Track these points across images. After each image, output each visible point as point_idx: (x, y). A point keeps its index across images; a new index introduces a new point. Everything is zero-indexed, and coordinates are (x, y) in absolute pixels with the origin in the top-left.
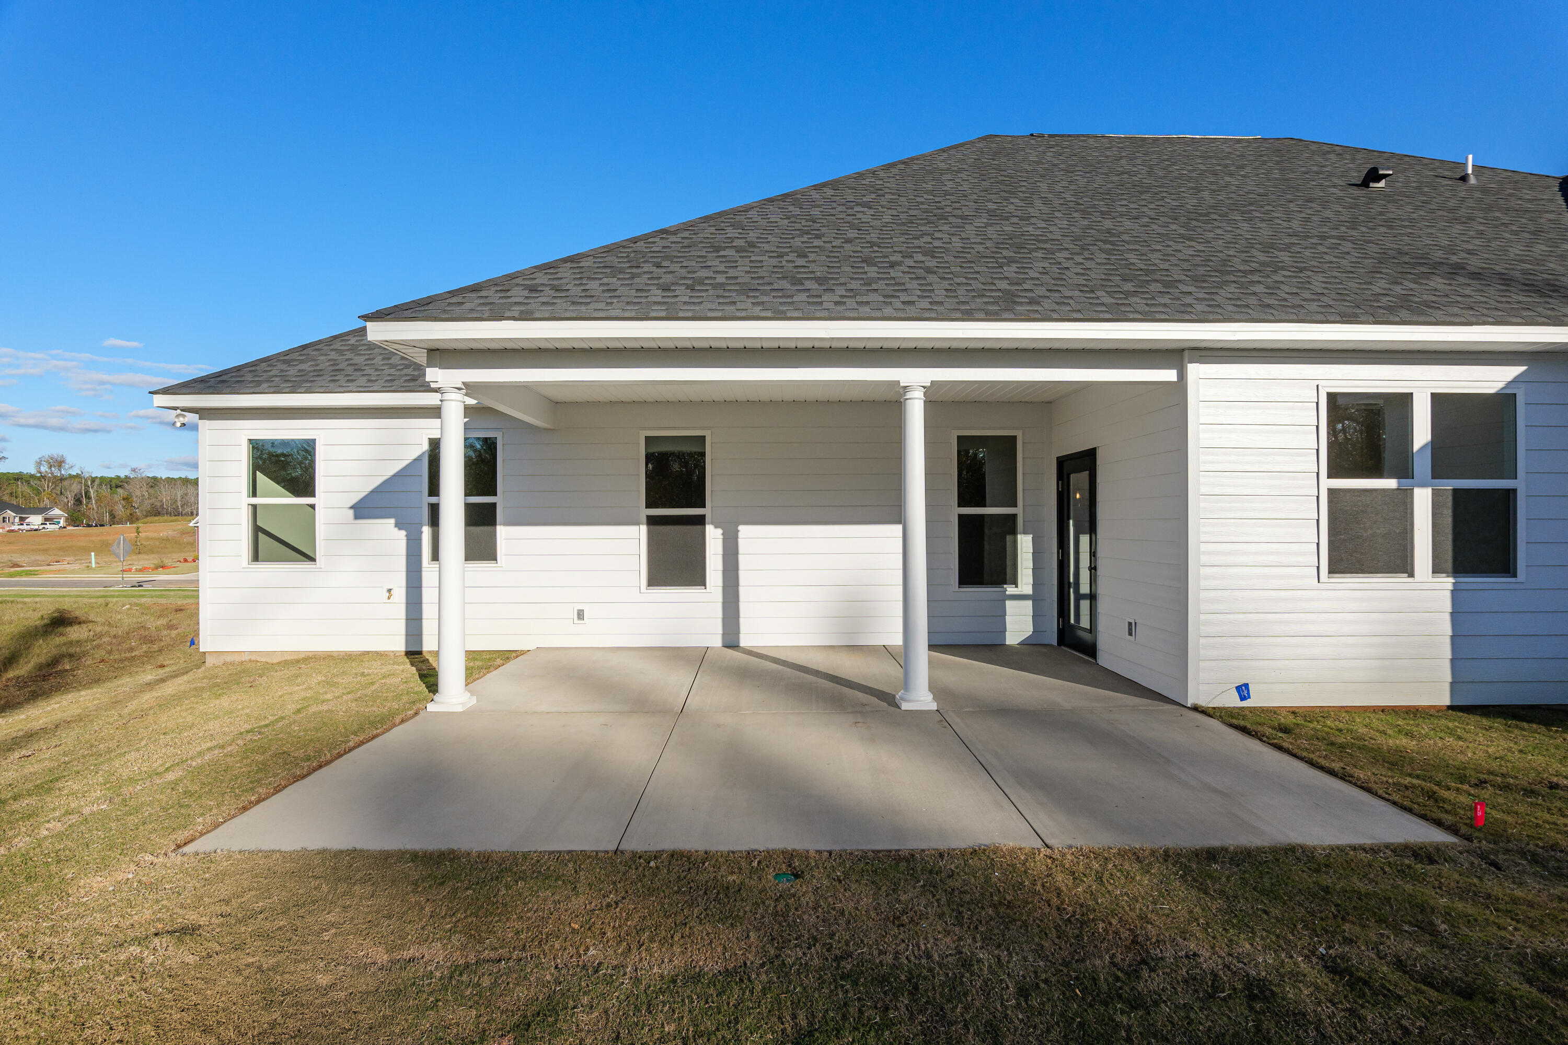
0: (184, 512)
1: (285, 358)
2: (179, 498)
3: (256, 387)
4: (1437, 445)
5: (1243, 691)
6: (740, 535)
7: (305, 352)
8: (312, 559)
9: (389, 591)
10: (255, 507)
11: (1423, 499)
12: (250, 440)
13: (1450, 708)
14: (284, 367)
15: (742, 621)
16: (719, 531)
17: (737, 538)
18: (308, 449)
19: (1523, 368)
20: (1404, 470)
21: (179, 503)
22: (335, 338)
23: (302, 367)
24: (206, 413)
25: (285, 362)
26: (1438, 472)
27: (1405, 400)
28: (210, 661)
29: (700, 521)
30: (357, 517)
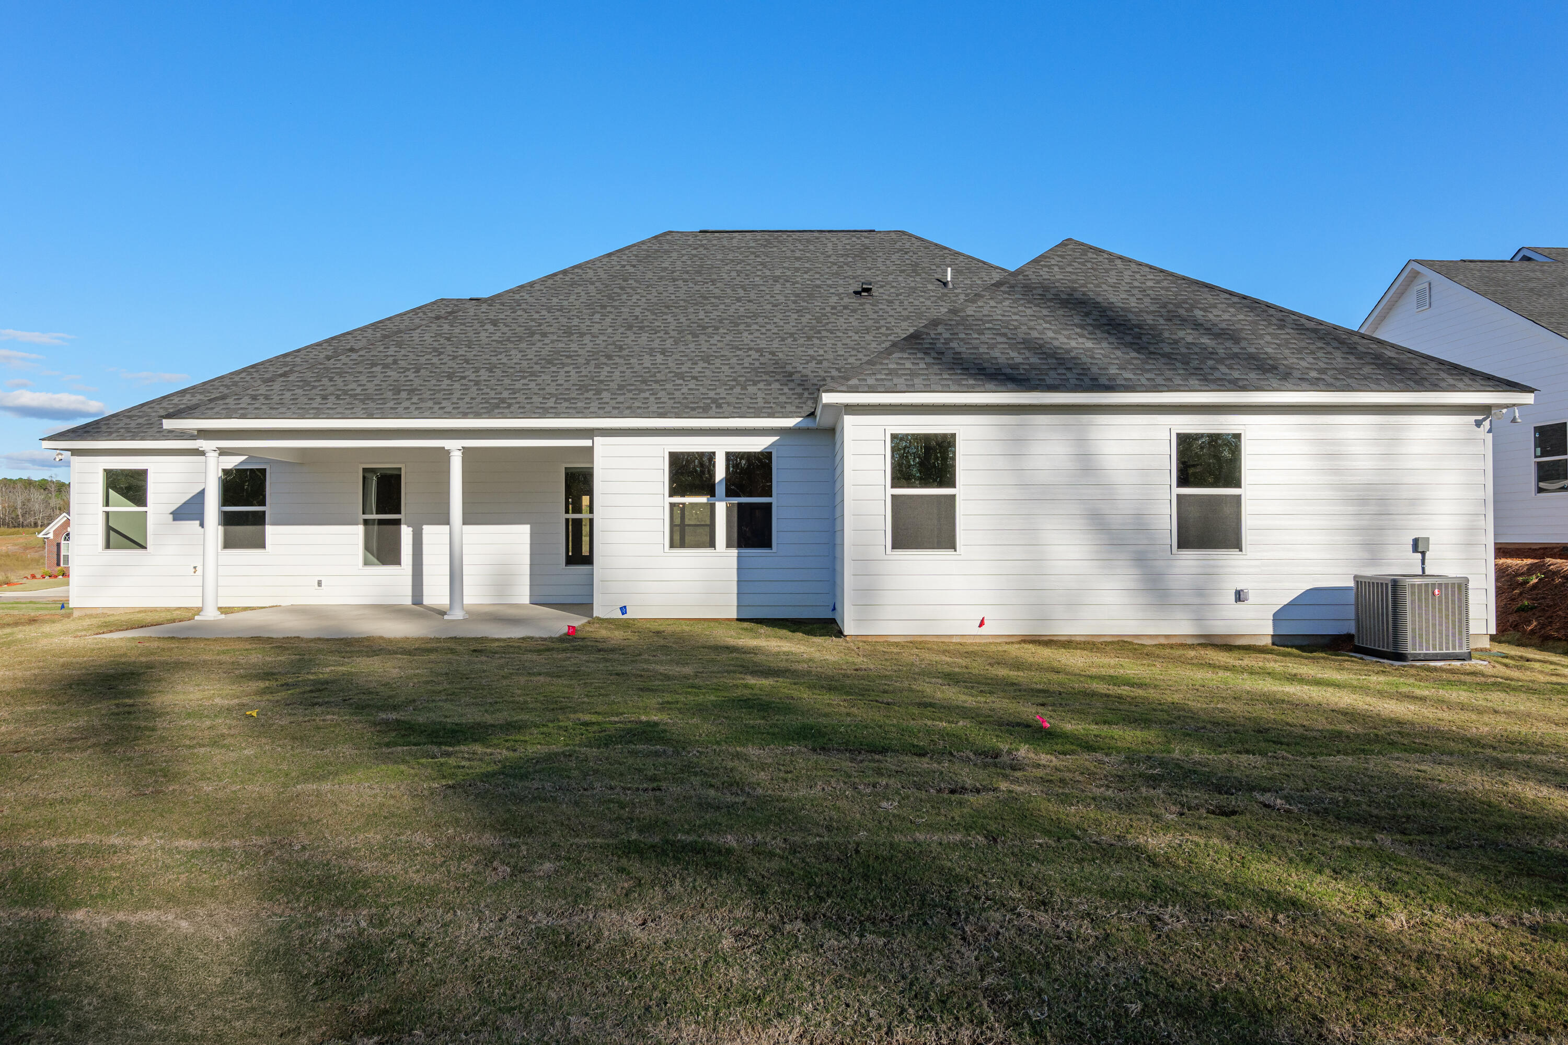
0: (25, 523)
1: (128, 414)
2: (19, 505)
3: (109, 436)
4: (728, 479)
5: (623, 610)
6: (424, 532)
7: (143, 409)
8: (146, 548)
9: (195, 568)
10: (107, 514)
11: (721, 508)
12: (105, 470)
13: (738, 620)
14: (128, 421)
15: (425, 588)
16: (411, 529)
17: (422, 534)
18: (142, 475)
19: (776, 438)
20: (712, 492)
21: (19, 512)
22: (164, 398)
23: (140, 421)
24: (75, 452)
25: (130, 417)
26: (730, 493)
27: (712, 455)
28: (76, 614)
29: (398, 522)
30: (174, 519)
